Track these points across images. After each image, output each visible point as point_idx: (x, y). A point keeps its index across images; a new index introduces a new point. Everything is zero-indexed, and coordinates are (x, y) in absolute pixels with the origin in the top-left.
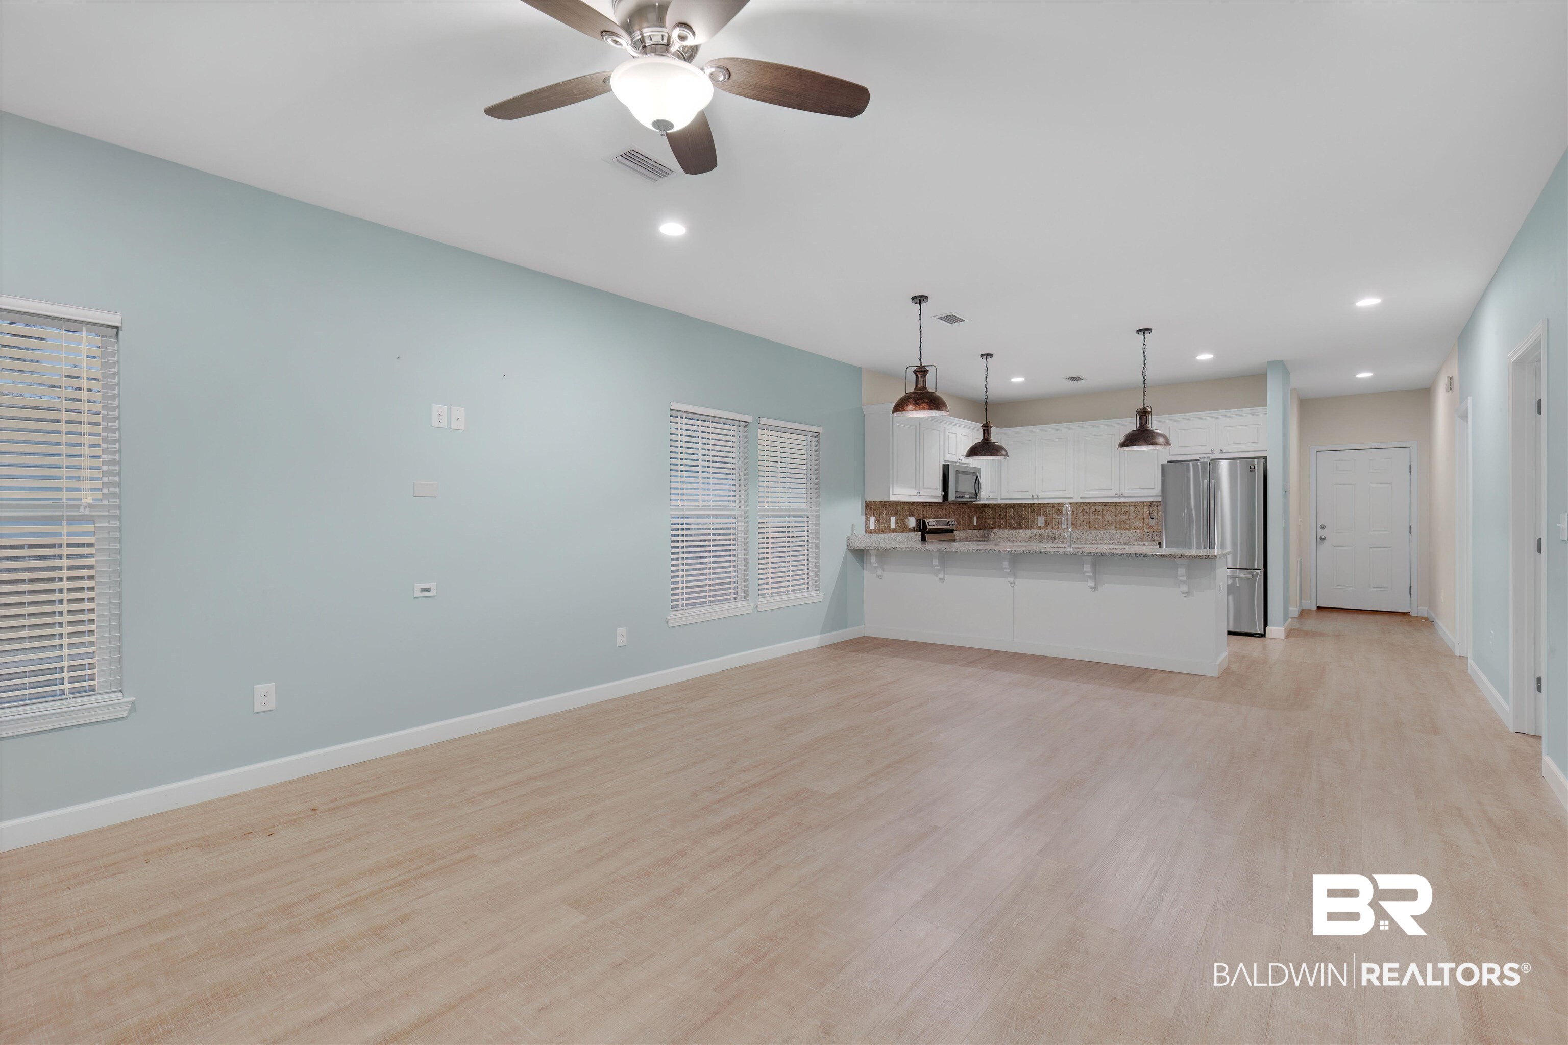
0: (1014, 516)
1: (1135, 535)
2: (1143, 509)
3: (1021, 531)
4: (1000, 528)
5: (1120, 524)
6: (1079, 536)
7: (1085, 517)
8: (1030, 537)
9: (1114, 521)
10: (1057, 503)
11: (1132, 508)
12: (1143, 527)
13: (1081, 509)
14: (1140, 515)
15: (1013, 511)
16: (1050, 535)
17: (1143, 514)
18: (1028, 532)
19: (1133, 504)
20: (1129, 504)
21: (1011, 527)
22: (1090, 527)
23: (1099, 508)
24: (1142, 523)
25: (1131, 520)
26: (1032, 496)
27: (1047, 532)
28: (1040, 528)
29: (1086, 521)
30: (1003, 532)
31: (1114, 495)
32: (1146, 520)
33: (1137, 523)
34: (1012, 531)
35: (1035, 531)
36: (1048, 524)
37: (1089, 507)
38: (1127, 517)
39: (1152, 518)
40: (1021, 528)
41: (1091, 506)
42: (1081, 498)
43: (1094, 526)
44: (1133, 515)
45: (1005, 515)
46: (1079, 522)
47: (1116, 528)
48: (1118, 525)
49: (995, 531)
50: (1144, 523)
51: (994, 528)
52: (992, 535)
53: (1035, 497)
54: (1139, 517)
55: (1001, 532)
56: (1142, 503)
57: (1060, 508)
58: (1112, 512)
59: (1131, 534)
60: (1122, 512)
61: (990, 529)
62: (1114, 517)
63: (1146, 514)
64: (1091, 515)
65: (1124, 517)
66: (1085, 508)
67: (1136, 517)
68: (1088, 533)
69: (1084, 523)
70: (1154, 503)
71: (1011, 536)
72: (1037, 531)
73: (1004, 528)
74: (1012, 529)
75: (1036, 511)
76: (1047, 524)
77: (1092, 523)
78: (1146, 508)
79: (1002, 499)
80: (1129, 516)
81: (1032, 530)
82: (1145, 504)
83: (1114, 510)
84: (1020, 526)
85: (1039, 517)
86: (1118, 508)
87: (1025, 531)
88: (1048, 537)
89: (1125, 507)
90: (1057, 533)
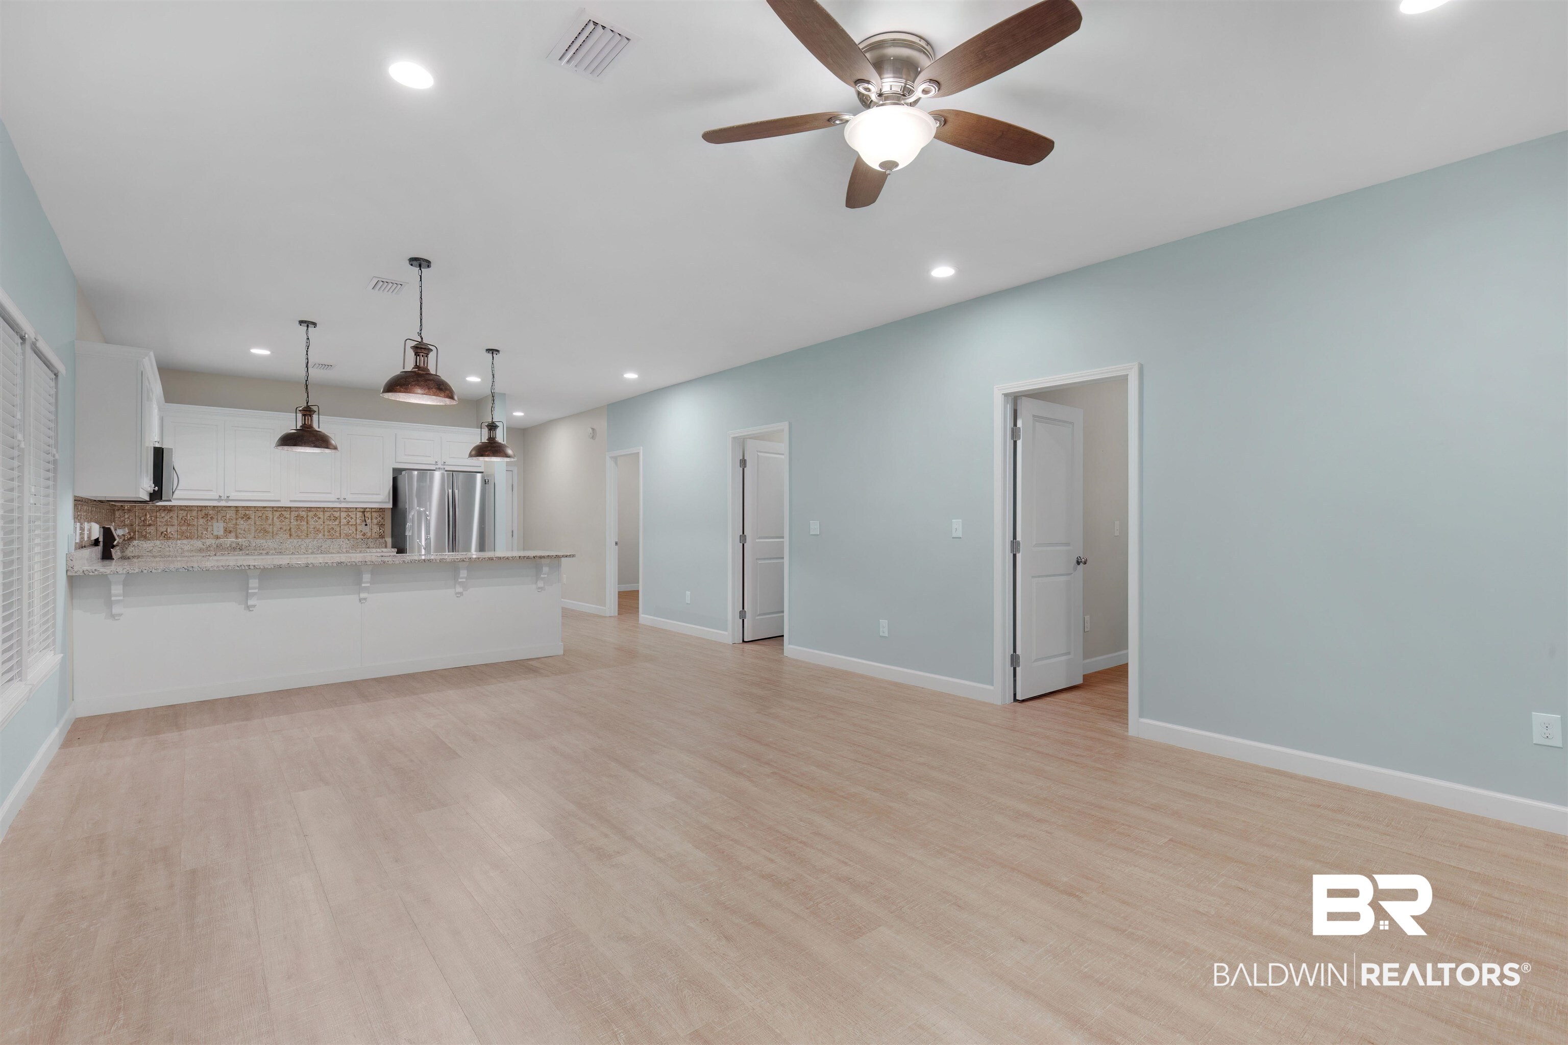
0: (171, 522)
1: (348, 542)
2: (356, 515)
3: (185, 542)
5: (329, 532)
6: (276, 546)
7: (284, 523)
8: (200, 550)
9: (322, 528)
10: (243, 507)
11: (343, 515)
12: (356, 534)
13: (277, 514)
14: (353, 522)
15: (169, 515)
16: (234, 545)
17: (356, 520)
18: (198, 544)
19: (344, 510)
20: (339, 509)
22: (290, 535)
23: (303, 514)
24: (354, 530)
25: (343, 527)
26: (220, 496)
27: (227, 541)
28: (217, 537)
29: (285, 528)
30: (152, 544)
32: (359, 528)
33: (350, 530)
34: (170, 542)
36: (230, 533)
37: (288, 512)
38: (337, 523)
39: (366, 525)
41: (291, 511)
42: (291, 501)
43: (296, 534)
44: (344, 521)
45: (155, 521)
46: (275, 529)
47: (324, 536)
48: (326, 532)
49: (135, 542)
50: (357, 530)
54: (351, 524)
56: (355, 509)
57: (247, 512)
58: (320, 518)
59: (344, 543)
60: (332, 518)
62: (322, 523)
63: (359, 521)
64: (292, 521)
65: (334, 524)
66: (284, 512)
67: (348, 523)
68: (289, 543)
69: (283, 530)
70: (368, 510)
71: (168, 549)
72: (212, 541)
74: (167, 540)
75: (210, 517)
76: (227, 531)
77: (293, 530)
78: (359, 514)
80: (340, 523)
81: (203, 541)
82: (358, 510)
83: (321, 516)
84: (181, 536)
85: (215, 524)
86: (327, 514)
87: (192, 542)
88: (230, 548)
89: (335, 513)
90: (244, 544)
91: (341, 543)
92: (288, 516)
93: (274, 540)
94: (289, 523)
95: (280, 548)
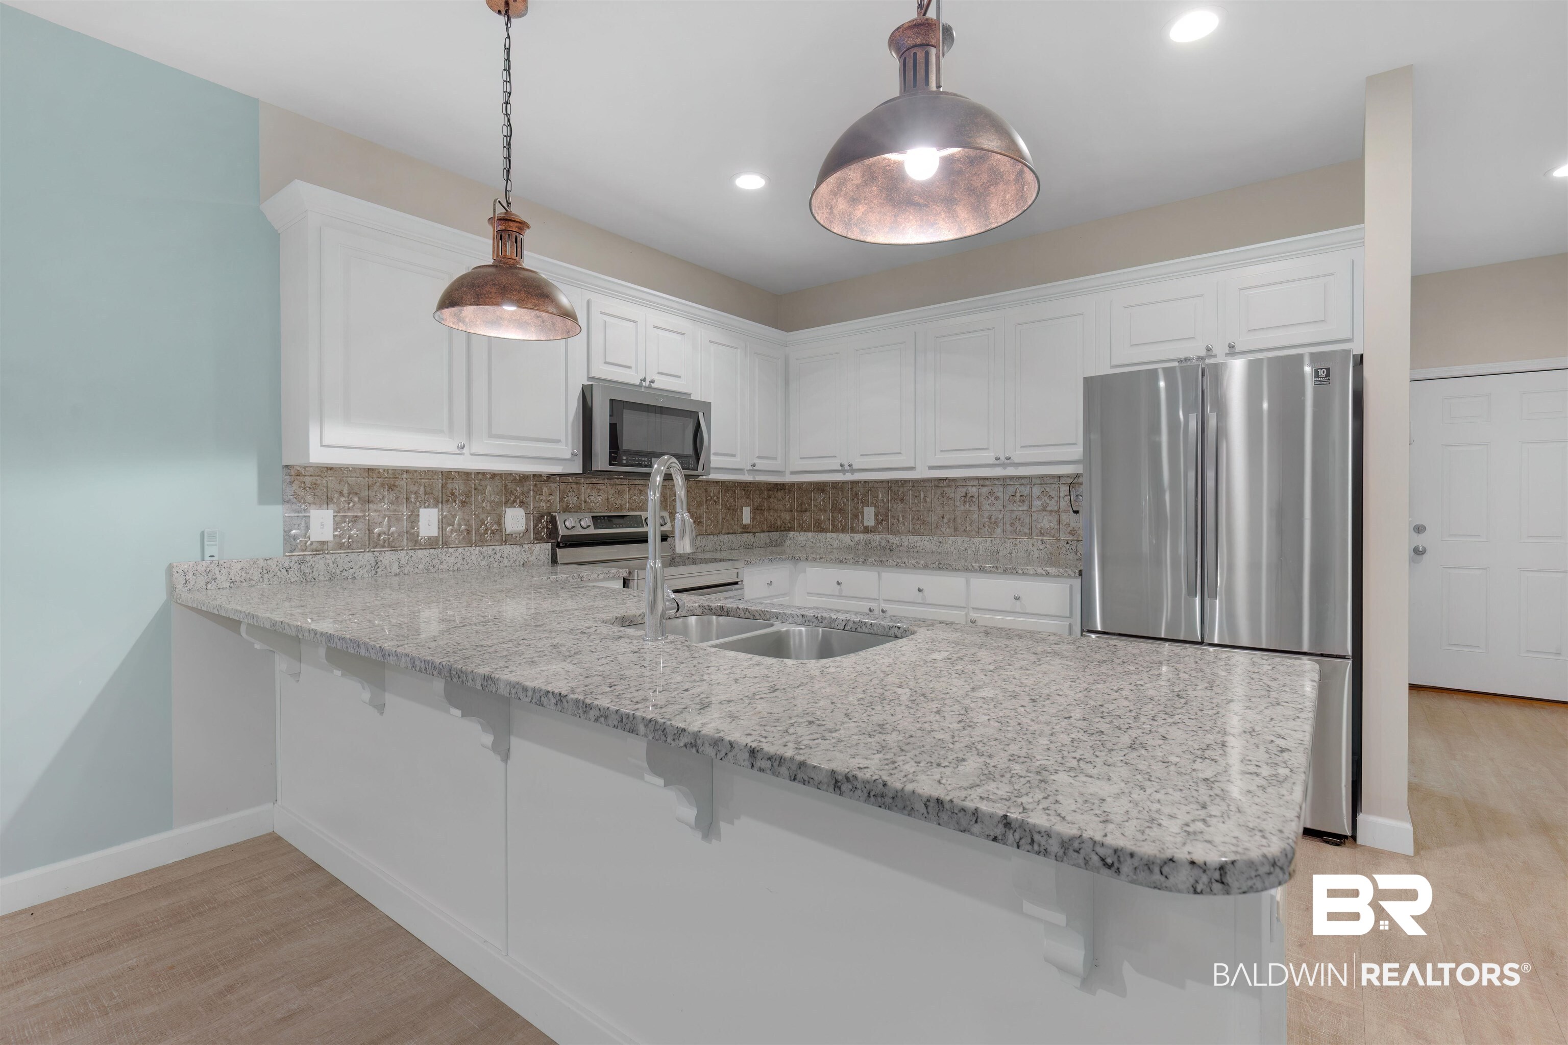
0: (825, 506)
1: (1042, 547)
2: (1059, 491)
3: (834, 535)
4: (803, 528)
5: (1012, 524)
6: (934, 548)
7: (946, 508)
8: (849, 549)
9: (1000, 517)
11: (1036, 491)
12: (1058, 530)
13: (938, 491)
14: (1052, 505)
15: (822, 496)
16: (884, 543)
17: (1058, 502)
18: (846, 538)
19: (1038, 481)
20: (1028, 480)
21: (819, 528)
22: (955, 529)
23: (973, 491)
24: (1055, 522)
25: (1035, 516)
26: (842, 465)
27: (877, 537)
28: (867, 530)
29: (948, 517)
30: (805, 538)
31: (992, 461)
32: (1064, 517)
33: (1046, 522)
34: (820, 535)
35: (858, 537)
36: (881, 523)
37: (954, 487)
38: (1025, 508)
39: (1076, 512)
40: (835, 530)
42: (931, 468)
43: (964, 528)
44: (1037, 504)
45: (810, 505)
46: (935, 518)
47: (1004, 531)
48: (1008, 526)
49: (791, 534)
50: (1059, 522)
51: (790, 529)
52: (788, 542)
53: (847, 467)
54: (1049, 509)
55: (801, 537)
56: (1056, 480)
57: (903, 490)
58: (997, 498)
60: (1018, 498)
61: (786, 530)
62: (1002, 508)
63: (1064, 504)
64: (958, 504)
65: (1020, 509)
66: (946, 489)
67: (1044, 509)
68: (950, 542)
69: (945, 521)
70: (1079, 479)
71: (818, 545)
72: (861, 536)
73: (808, 530)
74: (821, 531)
75: (860, 497)
76: (879, 522)
77: (959, 520)
78: (1064, 490)
79: (793, 473)
80: (1030, 507)
81: (853, 535)
82: (1062, 481)
83: (1000, 495)
84: (834, 526)
85: (865, 509)
86: (1011, 490)
87: (841, 536)
88: (879, 548)
89: (1023, 488)
90: (895, 542)
91: (1031, 547)
92: (952, 495)
93: (931, 538)
94: (954, 507)
95: (939, 551)
